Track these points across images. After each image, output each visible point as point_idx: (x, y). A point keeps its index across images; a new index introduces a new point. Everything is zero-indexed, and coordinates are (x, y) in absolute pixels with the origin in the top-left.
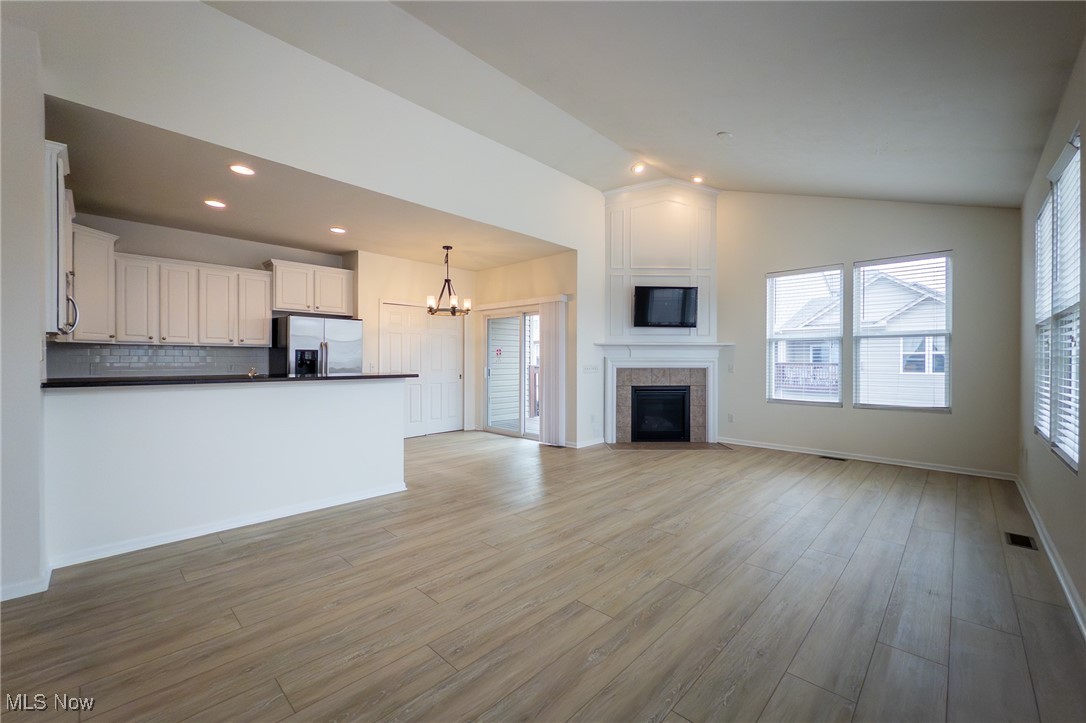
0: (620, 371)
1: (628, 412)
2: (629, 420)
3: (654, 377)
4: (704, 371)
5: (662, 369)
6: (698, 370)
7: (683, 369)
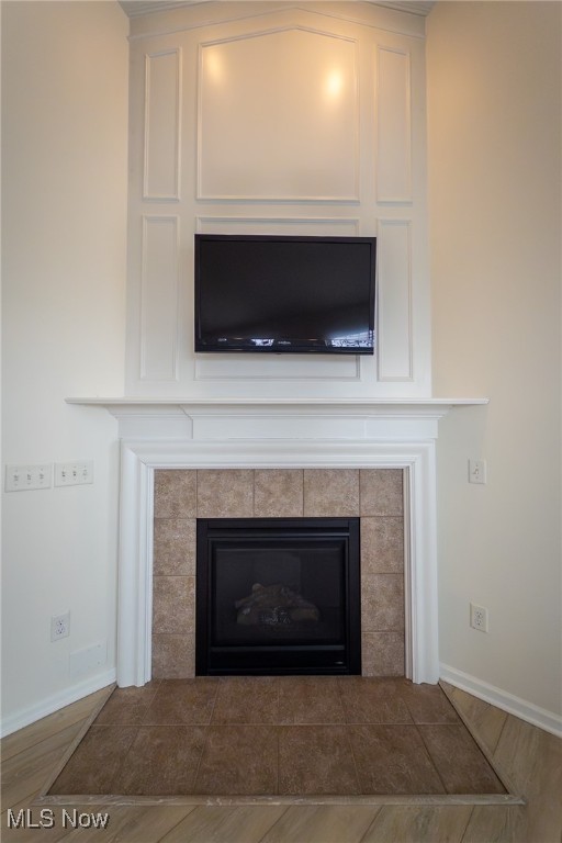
0: (164, 478)
1: (187, 592)
2: (188, 616)
3: (261, 494)
4: (396, 479)
5: (281, 471)
6: (381, 473)
7: (340, 472)
